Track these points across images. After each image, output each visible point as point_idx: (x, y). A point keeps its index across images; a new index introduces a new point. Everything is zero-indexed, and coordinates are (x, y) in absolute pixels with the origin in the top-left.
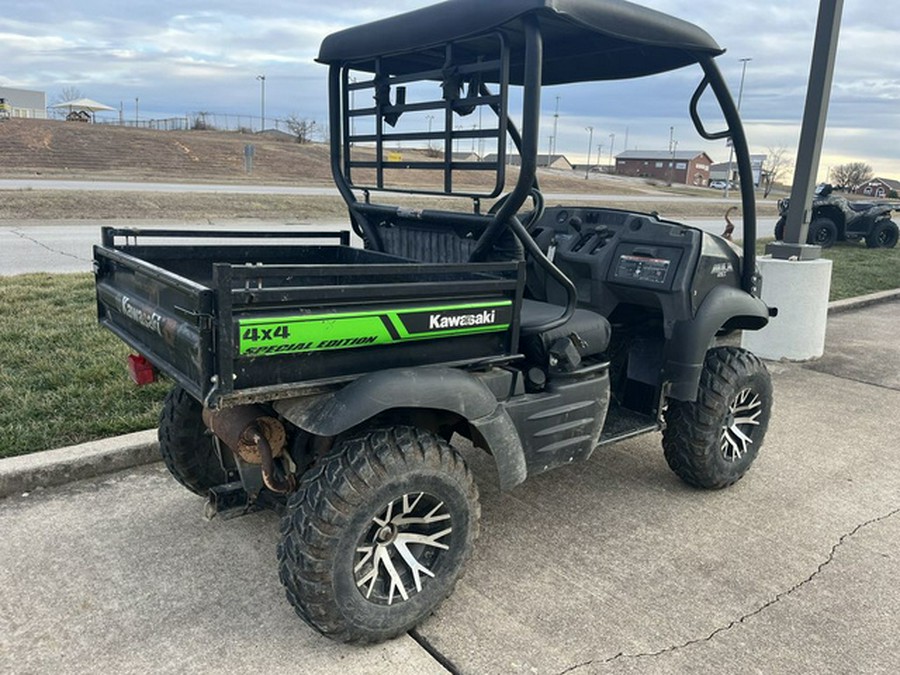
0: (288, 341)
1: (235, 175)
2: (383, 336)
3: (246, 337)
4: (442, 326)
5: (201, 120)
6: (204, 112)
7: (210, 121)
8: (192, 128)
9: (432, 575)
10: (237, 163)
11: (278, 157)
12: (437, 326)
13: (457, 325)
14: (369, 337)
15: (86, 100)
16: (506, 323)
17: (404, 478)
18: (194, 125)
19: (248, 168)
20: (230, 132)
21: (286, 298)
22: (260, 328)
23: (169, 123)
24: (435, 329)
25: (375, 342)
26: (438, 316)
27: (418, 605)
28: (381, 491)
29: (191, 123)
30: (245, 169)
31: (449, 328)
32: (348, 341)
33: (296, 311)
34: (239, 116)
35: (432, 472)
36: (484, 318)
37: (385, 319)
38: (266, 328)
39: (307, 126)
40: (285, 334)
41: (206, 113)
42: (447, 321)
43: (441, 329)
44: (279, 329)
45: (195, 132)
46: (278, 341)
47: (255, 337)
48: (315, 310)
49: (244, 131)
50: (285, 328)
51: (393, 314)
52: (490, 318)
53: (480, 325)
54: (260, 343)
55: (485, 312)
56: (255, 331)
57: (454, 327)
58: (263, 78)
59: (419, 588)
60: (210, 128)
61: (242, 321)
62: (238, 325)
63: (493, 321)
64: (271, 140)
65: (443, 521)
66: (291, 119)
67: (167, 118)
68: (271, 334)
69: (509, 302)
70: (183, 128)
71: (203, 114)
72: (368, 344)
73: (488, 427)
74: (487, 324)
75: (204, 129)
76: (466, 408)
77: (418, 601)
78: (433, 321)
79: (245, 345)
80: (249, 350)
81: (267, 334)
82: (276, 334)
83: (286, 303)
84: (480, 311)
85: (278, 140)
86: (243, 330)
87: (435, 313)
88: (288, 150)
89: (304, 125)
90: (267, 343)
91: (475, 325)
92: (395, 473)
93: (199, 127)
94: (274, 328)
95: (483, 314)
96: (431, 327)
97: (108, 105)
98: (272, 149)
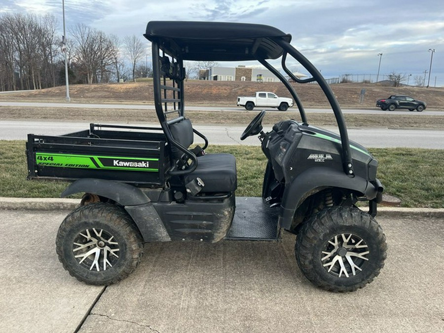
0: (53, 162)
1: (354, 104)
2: (92, 166)
3: (38, 158)
4: (120, 165)
5: (346, 78)
6: (348, 74)
7: (350, 78)
8: (341, 82)
9: (111, 266)
10: (357, 98)
11: (379, 95)
12: (118, 165)
13: (128, 165)
14: (86, 165)
15: (297, 73)
16: (157, 168)
17: (91, 221)
18: (342, 81)
19: (361, 100)
20: (359, 83)
21: (51, 147)
22: (43, 156)
23: (330, 81)
24: (116, 166)
25: (89, 167)
26: (117, 161)
27: (103, 276)
28: (81, 223)
29: (340, 80)
30: (360, 101)
31: (124, 166)
32: (77, 165)
33: (57, 152)
34: (364, 75)
35: (105, 222)
36: (144, 165)
37: (92, 159)
38: (45, 156)
39: (401, 77)
40: (52, 160)
41: (348, 75)
42: (122, 164)
43: (119, 166)
44: (49, 157)
45: (342, 84)
46: (49, 162)
47: (41, 159)
48: (65, 152)
49: (366, 82)
50: (52, 158)
51: (96, 158)
52: (146, 165)
53: (140, 167)
54: (43, 161)
55: (143, 162)
56: (41, 157)
57: (126, 166)
58: (381, 55)
59: (105, 269)
60: (350, 82)
61: (37, 153)
62: (35, 155)
63: (148, 166)
64: (380, 86)
65: (114, 245)
66: (392, 74)
67: (330, 78)
68: (47, 159)
69: (157, 160)
70: (337, 83)
71: (347, 75)
72: (86, 167)
73: (132, 210)
74: (144, 167)
75: (346, 82)
76: (120, 200)
77: (104, 274)
78: (115, 163)
79: (38, 161)
80: (40, 163)
81: (45, 159)
82: (49, 159)
83: (51, 149)
84: (141, 161)
85: (383, 86)
86: (37, 156)
87: (116, 160)
88: (387, 91)
89: (399, 77)
90: (45, 161)
91: (138, 167)
92: (88, 218)
93: (344, 81)
94: (48, 157)
95: (142, 163)
96: (115, 165)
97: (306, 74)
98: (378, 90)
